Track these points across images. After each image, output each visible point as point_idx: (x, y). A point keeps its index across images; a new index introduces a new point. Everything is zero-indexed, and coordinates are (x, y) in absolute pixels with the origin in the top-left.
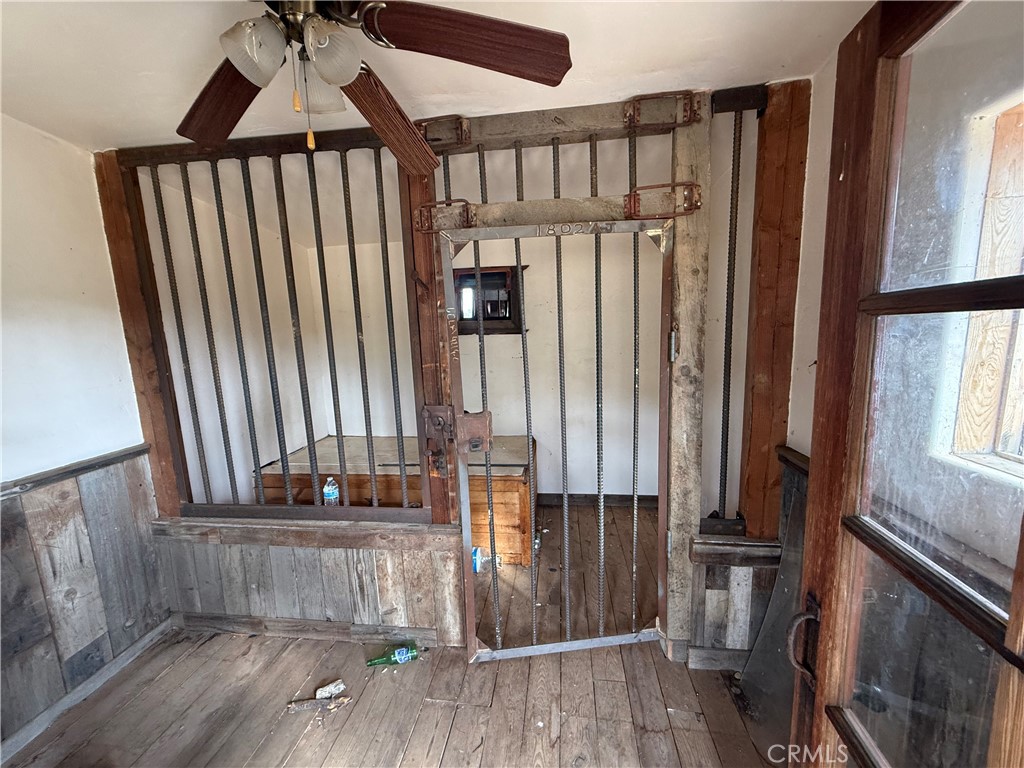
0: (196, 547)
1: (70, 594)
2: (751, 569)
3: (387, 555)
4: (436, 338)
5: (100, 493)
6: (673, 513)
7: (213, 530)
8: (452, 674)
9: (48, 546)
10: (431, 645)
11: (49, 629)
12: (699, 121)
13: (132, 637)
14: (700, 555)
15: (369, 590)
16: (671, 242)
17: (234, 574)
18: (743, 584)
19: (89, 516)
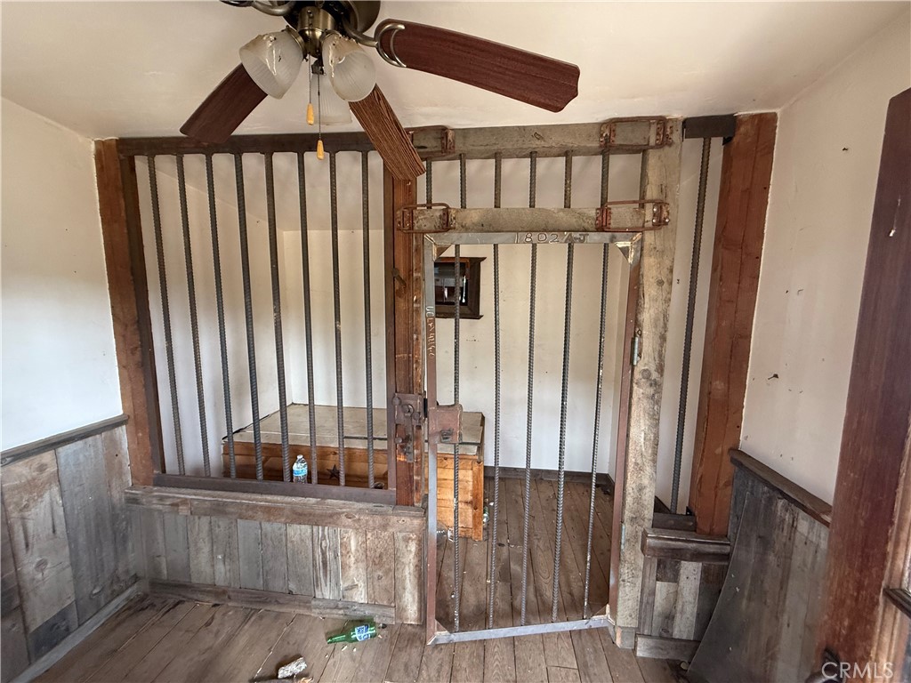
0: (167, 516)
1: (41, 565)
2: (701, 564)
3: (351, 533)
4: (412, 329)
5: (77, 464)
6: (627, 507)
7: (184, 502)
8: (409, 655)
9: (23, 518)
10: (389, 622)
11: (18, 602)
12: (670, 145)
13: (98, 605)
14: (653, 548)
15: (331, 566)
16: (639, 254)
17: (201, 545)
18: (692, 578)
19: (65, 487)
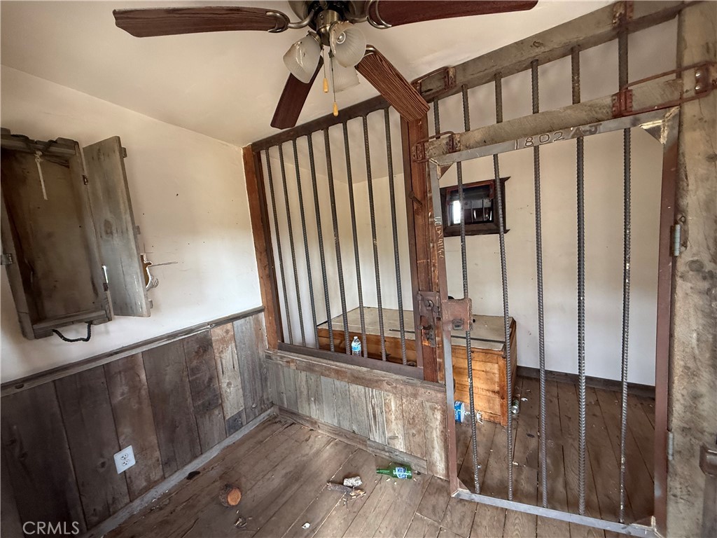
0: (285, 369)
1: (229, 384)
3: (391, 397)
4: (427, 241)
5: (242, 332)
7: (293, 361)
8: (437, 500)
9: (221, 357)
10: (422, 471)
11: (220, 401)
13: (255, 414)
15: (379, 418)
16: (676, 132)
17: (303, 390)
